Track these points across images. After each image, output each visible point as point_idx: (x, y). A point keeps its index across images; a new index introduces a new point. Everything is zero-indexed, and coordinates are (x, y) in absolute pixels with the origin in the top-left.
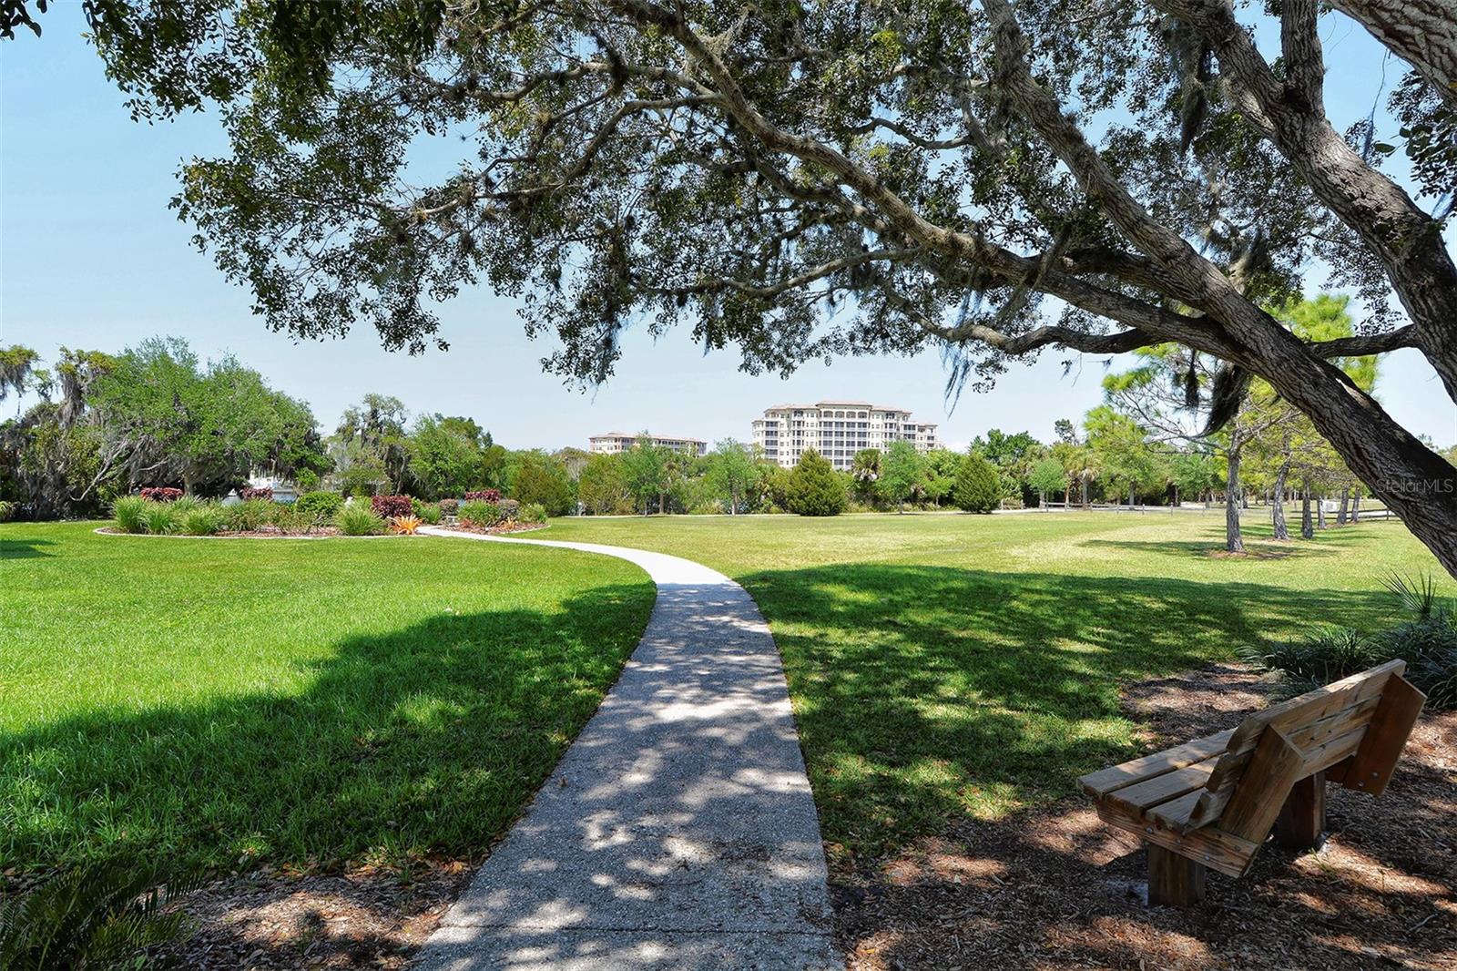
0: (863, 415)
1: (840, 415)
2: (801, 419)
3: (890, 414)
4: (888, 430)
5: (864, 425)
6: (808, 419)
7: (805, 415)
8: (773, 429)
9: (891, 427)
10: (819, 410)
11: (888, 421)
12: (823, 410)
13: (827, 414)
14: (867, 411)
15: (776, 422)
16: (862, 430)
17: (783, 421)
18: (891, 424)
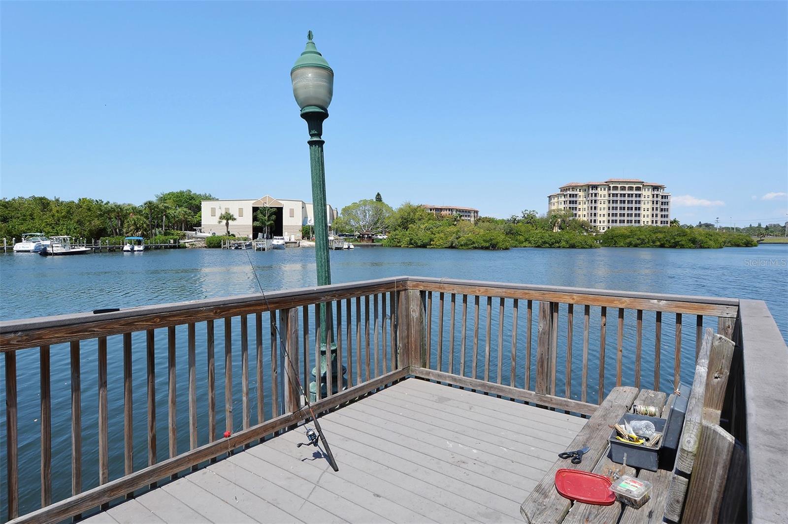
0: (638, 189)
1: (623, 188)
2: (596, 192)
3: (655, 188)
4: (655, 199)
5: (640, 196)
6: (602, 193)
7: (599, 189)
8: (574, 199)
9: (657, 197)
10: (607, 185)
11: (656, 192)
12: (612, 186)
13: (615, 188)
14: (641, 186)
15: (576, 195)
16: (638, 199)
17: (581, 194)
18: (657, 195)
